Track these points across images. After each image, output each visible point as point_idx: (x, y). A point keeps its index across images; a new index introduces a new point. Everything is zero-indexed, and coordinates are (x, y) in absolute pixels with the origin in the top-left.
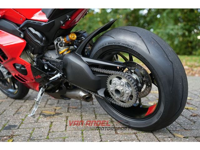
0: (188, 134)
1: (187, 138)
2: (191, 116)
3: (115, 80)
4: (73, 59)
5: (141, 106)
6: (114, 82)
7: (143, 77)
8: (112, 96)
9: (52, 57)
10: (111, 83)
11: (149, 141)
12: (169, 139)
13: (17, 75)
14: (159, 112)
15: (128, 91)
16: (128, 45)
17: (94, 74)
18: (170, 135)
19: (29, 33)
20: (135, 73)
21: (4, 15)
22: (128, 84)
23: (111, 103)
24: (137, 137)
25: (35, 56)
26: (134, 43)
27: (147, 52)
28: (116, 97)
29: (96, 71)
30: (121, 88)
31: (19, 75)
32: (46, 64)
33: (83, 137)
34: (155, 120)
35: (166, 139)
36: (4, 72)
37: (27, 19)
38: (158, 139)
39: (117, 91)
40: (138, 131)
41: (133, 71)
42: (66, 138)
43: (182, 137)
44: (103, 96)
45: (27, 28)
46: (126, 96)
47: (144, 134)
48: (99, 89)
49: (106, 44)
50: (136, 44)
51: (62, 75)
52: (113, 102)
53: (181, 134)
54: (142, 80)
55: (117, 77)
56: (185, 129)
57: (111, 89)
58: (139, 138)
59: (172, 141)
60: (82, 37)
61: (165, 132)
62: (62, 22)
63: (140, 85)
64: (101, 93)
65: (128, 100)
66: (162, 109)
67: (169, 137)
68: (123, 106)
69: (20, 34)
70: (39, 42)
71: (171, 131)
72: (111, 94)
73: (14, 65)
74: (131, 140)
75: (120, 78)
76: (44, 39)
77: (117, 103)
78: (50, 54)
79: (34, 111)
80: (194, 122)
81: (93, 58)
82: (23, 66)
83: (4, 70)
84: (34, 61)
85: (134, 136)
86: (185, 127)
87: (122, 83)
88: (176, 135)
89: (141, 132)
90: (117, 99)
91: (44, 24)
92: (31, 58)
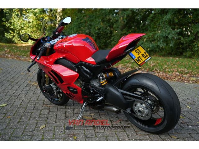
0: (179, 136)
1: (179, 139)
2: (181, 123)
3: (139, 105)
4: (112, 89)
5: (152, 119)
6: (138, 106)
7: (155, 102)
8: (135, 113)
9: (95, 85)
10: (136, 105)
11: (157, 141)
12: (169, 139)
13: (68, 93)
14: (164, 124)
15: (146, 111)
16: (148, 87)
17: (125, 99)
18: (169, 137)
19: (82, 70)
20: (150, 100)
21: (65, 57)
22: (147, 108)
23: (135, 116)
24: (149, 137)
25: (83, 83)
26: (152, 86)
27: (159, 91)
28: (138, 114)
29: (126, 98)
30: (142, 110)
31: (70, 93)
32: (92, 89)
33: (117, 137)
34: (161, 128)
35: (167, 139)
36: (54, 87)
37: (81, 61)
38: (162, 139)
39: (140, 111)
40: (149, 134)
41: (148, 99)
42: (108, 137)
43: (176, 138)
44: (130, 112)
45: (81, 66)
46: (144, 114)
47: (153, 135)
48: (127, 108)
49: (134, 84)
50: (153, 86)
51: (104, 98)
52: (136, 116)
53: (175, 136)
54: (154, 104)
55: (140, 103)
56: (178, 133)
57: (136, 109)
58: (151, 138)
59: (170, 140)
60: (115, 73)
61: (166, 135)
62: (106, 67)
63: (152, 107)
64: (129, 111)
65: (146, 117)
66: (165, 123)
67: (169, 138)
68: (142, 119)
69: (75, 69)
70: (88, 76)
71: (170, 134)
72: (135, 111)
73: (69, 88)
74: (146, 139)
75: (141, 104)
76: (92, 74)
77: (138, 117)
78: (93, 82)
79: (79, 117)
80: (183, 128)
81: (125, 90)
82: (75, 89)
83: (55, 86)
84: (82, 86)
85: (147, 137)
86: (177, 132)
87: (143, 107)
88: (173, 137)
89: (151, 134)
90: (139, 115)
91: (94, 66)
92: (81, 84)
